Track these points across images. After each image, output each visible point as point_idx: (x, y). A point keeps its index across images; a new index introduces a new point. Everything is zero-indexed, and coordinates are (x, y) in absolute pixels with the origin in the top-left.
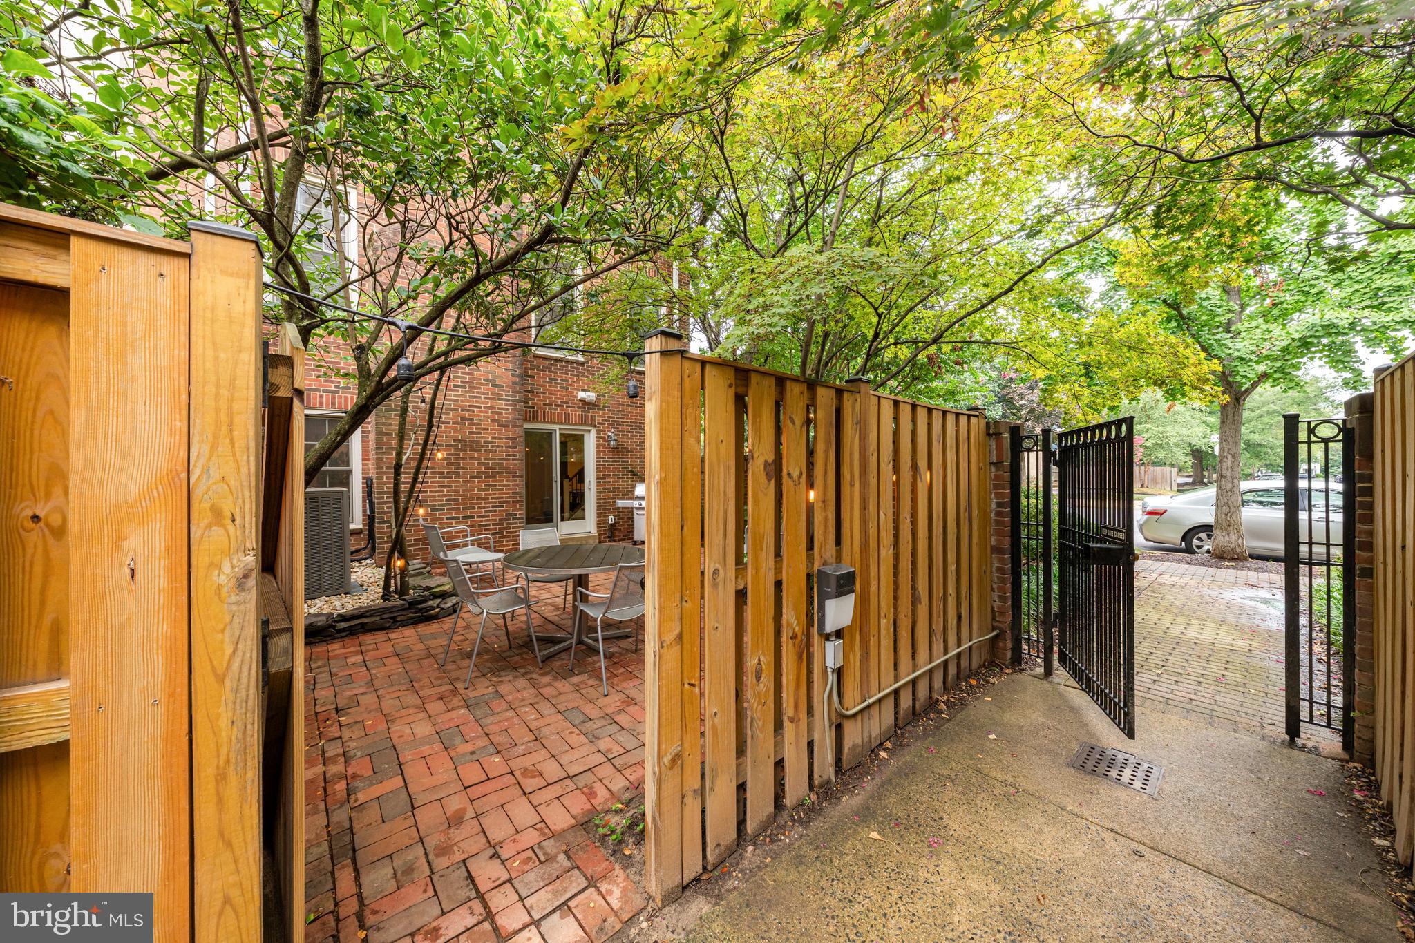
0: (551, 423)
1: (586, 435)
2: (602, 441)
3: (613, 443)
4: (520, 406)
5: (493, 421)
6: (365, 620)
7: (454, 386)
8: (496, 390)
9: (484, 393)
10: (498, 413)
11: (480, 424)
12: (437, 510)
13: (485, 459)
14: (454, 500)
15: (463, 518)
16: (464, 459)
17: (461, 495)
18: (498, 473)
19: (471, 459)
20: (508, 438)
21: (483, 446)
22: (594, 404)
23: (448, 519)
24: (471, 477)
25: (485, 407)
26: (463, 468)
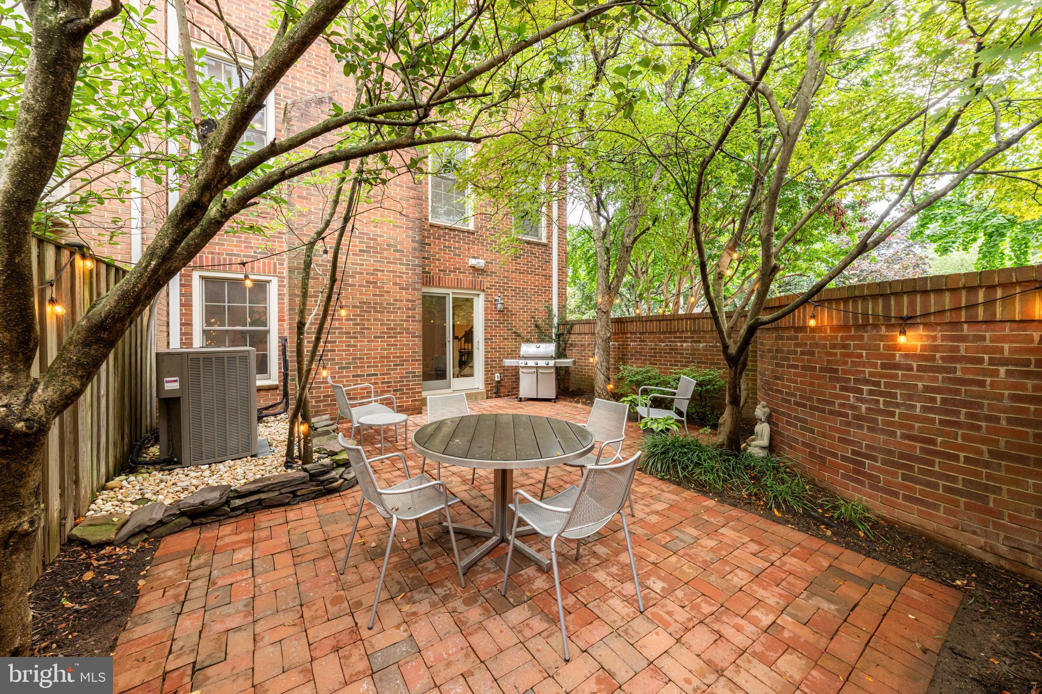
0: (445, 287)
1: (475, 299)
2: (490, 304)
3: (499, 306)
4: (419, 270)
5: (395, 284)
6: (262, 496)
7: (360, 251)
8: (398, 255)
9: (386, 258)
10: (399, 277)
11: (383, 287)
12: (344, 368)
13: (388, 320)
14: (360, 359)
15: (368, 375)
16: (368, 320)
17: (365, 354)
18: (399, 333)
19: (375, 320)
20: (408, 301)
21: (386, 308)
22: (482, 270)
23: (353, 376)
24: (375, 337)
25: (388, 271)
26: (368, 329)
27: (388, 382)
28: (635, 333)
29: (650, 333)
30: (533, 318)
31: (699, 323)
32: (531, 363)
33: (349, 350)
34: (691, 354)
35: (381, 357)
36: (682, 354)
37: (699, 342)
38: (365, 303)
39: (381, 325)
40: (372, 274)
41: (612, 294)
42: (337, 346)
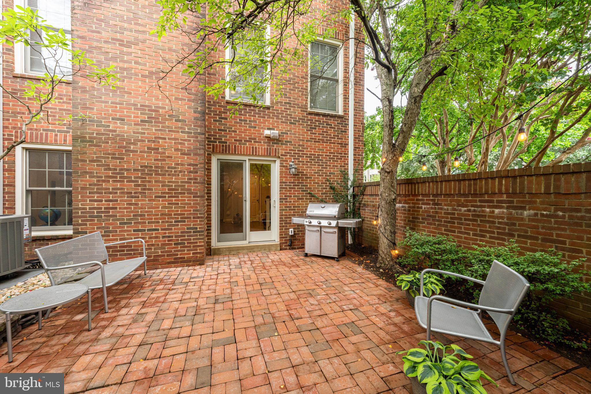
0: (241, 155)
1: (272, 165)
2: (285, 169)
3: (293, 170)
4: (202, 138)
5: (177, 150)
7: (142, 121)
8: (180, 124)
9: (168, 127)
10: (180, 143)
11: (164, 153)
12: (125, 223)
13: (169, 182)
14: (141, 215)
15: (149, 230)
16: (149, 182)
17: (146, 212)
18: (181, 193)
19: (156, 181)
20: (190, 165)
21: (167, 171)
22: (277, 140)
23: (134, 231)
24: (156, 197)
25: (169, 139)
26: (149, 189)
27: (169, 237)
28: (428, 195)
29: (446, 195)
30: (328, 181)
31: (522, 183)
32: (315, 222)
33: (130, 208)
34: (506, 224)
35: (162, 215)
36: (494, 222)
37: (524, 208)
38: (146, 167)
39: (162, 186)
40: (154, 142)
41: (398, 152)
42: (119, 204)
